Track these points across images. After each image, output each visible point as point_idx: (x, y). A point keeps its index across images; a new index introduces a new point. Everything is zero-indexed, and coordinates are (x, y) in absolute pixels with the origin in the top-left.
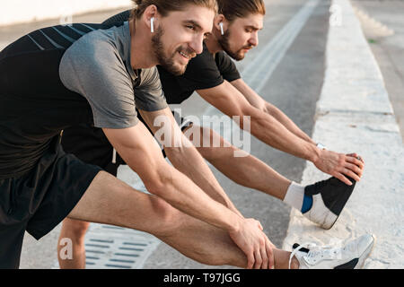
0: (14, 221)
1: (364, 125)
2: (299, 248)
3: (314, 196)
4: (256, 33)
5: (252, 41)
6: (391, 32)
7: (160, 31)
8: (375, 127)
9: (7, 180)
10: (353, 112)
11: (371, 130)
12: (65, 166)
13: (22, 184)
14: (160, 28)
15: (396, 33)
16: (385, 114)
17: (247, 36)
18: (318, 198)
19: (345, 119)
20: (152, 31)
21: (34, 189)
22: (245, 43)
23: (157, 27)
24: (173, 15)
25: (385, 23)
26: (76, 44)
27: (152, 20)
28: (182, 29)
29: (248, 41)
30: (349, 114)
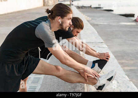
0: (20, 75)
1: (97, 46)
6: (91, 19)
7: (62, 23)
8: (100, 46)
9: (17, 64)
10: (93, 43)
11: (99, 47)
12: (31, 59)
13: (21, 64)
14: (62, 22)
15: (92, 19)
16: (102, 43)
19: (91, 45)
21: (25, 66)
25: (88, 16)
26: (39, 25)
30: (92, 43)
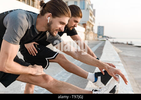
2: (94, 90)
3: (98, 77)
4: (77, 23)
5: (75, 25)
6: (121, 51)
16: (119, 62)
17: (74, 23)
18: (99, 78)
20: (48, 22)
22: (73, 26)
23: (50, 21)
24: (57, 18)
27: (49, 18)
28: (59, 23)
29: (74, 25)
